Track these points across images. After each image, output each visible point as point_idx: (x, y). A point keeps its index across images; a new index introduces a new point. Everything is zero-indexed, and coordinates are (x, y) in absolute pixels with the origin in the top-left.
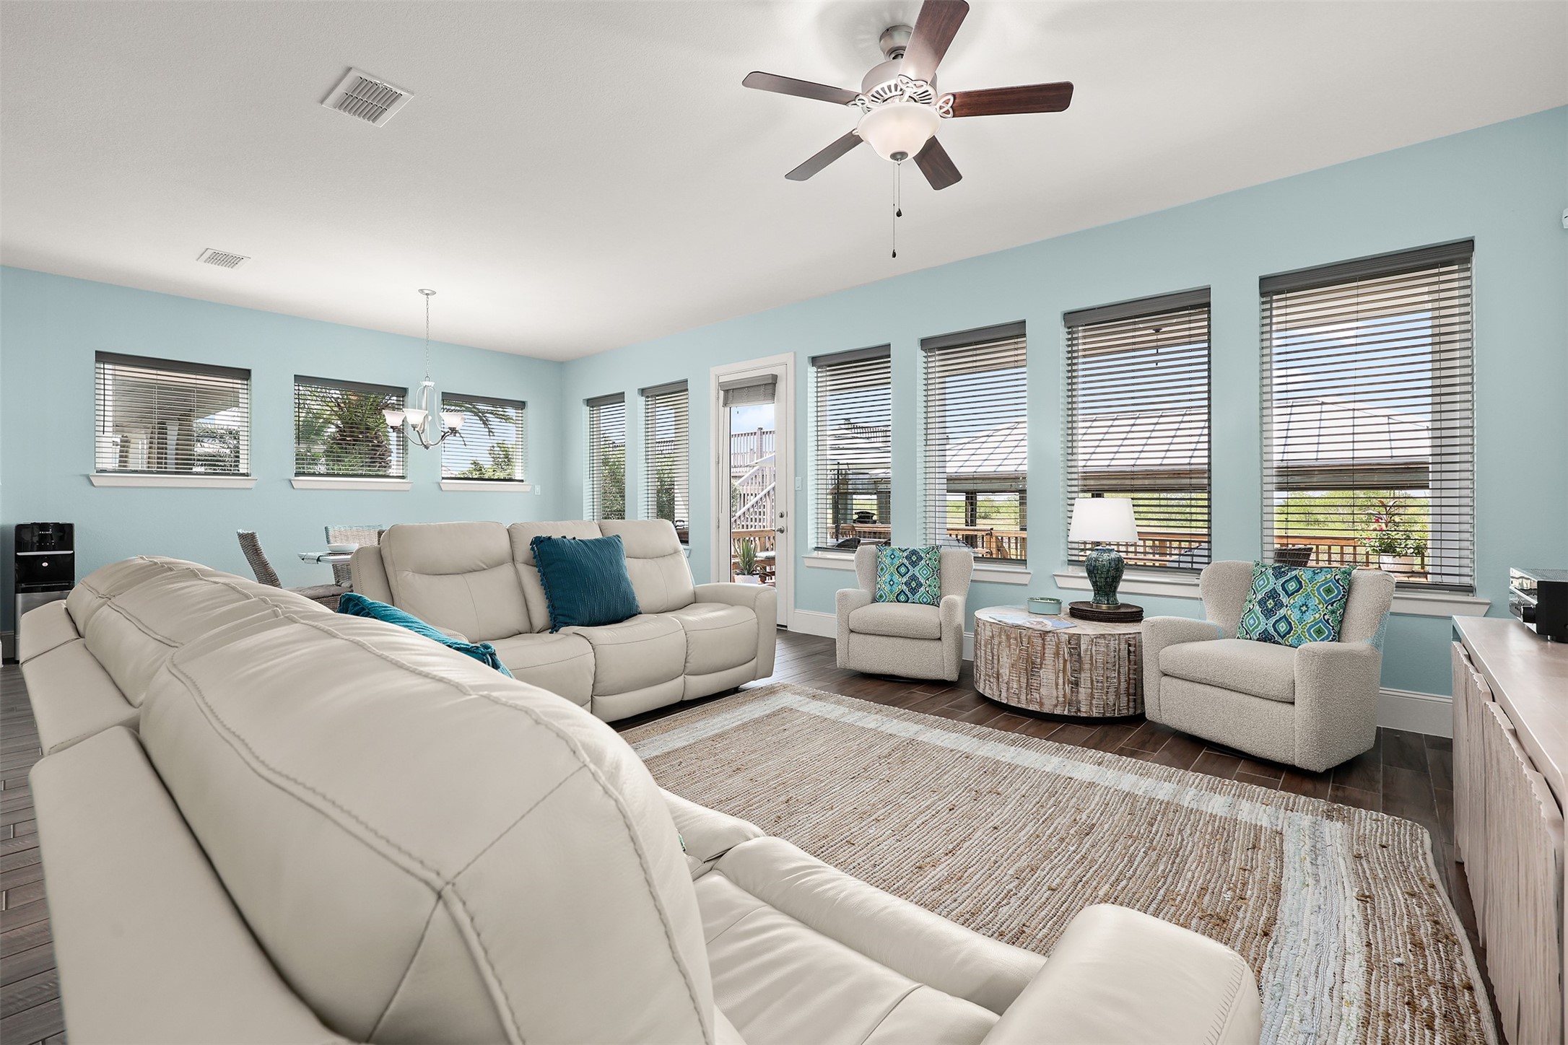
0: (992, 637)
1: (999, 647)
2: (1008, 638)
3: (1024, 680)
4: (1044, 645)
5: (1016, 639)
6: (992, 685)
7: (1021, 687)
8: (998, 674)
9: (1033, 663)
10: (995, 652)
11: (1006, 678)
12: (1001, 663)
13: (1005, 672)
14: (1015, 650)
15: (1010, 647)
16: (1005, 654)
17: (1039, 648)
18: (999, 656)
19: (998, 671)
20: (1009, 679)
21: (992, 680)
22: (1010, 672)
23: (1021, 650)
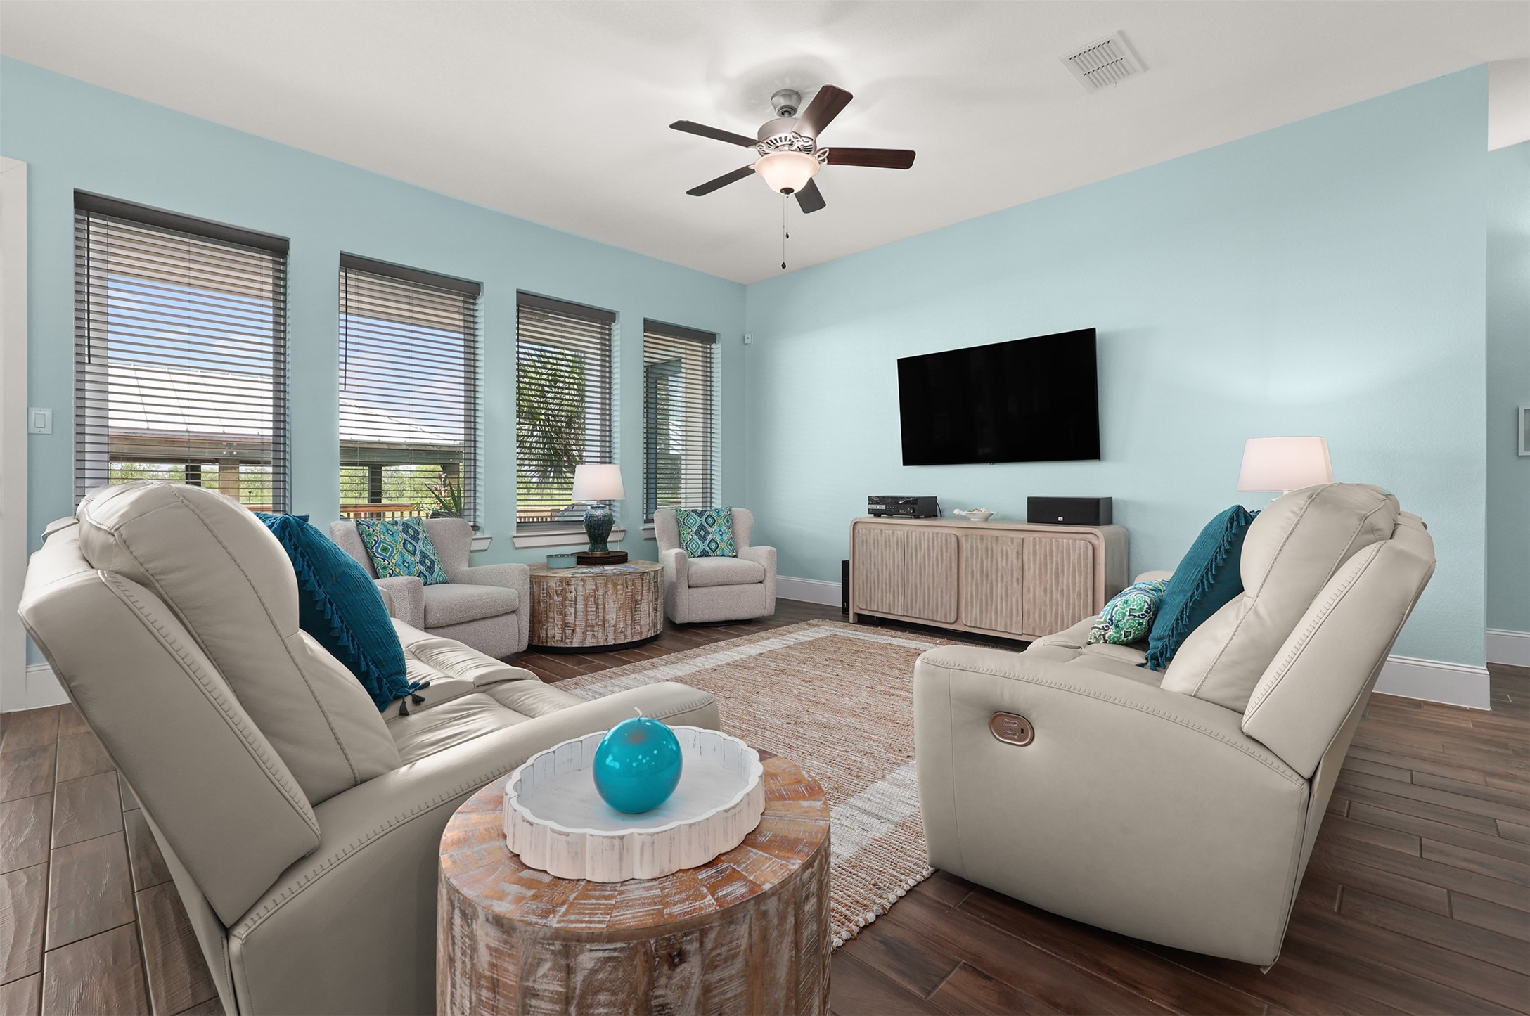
0: (597, 589)
1: (604, 596)
2: (615, 585)
3: (629, 618)
4: (642, 583)
5: (622, 585)
6: (596, 633)
7: (627, 625)
8: (604, 621)
9: (636, 601)
10: (600, 602)
11: (613, 622)
12: (607, 610)
13: (611, 617)
14: (621, 594)
15: (617, 594)
16: (611, 601)
17: (640, 588)
18: (604, 605)
19: (604, 618)
20: (616, 621)
21: (596, 629)
22: (617, 615)
23: (627, 592)
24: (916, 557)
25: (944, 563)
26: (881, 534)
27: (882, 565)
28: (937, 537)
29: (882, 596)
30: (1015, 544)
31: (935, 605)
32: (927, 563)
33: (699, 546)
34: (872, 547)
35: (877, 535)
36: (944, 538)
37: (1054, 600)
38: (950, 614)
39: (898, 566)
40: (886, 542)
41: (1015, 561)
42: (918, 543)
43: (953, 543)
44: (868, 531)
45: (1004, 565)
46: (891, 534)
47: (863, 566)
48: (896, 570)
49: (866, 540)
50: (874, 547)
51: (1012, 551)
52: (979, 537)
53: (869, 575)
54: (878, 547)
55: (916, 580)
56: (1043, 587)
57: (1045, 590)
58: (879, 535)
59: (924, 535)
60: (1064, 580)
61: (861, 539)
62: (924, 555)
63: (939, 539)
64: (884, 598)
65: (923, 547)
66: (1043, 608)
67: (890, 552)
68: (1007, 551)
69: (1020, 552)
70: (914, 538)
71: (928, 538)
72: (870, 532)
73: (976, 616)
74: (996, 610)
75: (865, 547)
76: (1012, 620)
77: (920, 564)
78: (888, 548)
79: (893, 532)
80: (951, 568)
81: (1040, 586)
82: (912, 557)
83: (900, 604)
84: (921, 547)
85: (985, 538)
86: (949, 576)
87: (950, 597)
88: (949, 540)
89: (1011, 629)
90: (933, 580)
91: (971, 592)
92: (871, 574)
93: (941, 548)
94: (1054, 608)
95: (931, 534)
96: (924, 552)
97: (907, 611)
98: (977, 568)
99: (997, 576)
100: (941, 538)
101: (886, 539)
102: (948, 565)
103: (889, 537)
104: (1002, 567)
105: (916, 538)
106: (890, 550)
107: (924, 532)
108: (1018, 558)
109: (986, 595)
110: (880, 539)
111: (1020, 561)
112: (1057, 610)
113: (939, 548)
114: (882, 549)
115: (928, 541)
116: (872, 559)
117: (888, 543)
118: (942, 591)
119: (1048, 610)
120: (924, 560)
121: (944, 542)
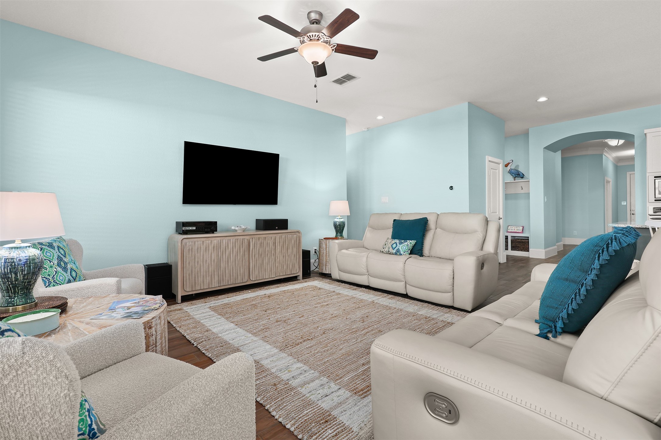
24: (225, 253)
25: (241, 254)
26: (203, 244)
27: (203, 261)
28: (237, 241)
29: (203, 279)
30: (273, 239)
31: (236, 276)
32: (232, 255)
33: (65, 277)
34: (196, 252)
35: (200, 244)
36: (241, 241)
37: (287, 260)
38: (245, 278)
39: (214, 260)
40: (206, 248)
41: (273, 247)
42: (227, 245)
43: (246, 242)
44: (193, 243)
45: (268, 249)
46: (210, 243)
47: (189, 265)
48: (213, 263)
49: (192, 249)
50: (198, 252)
51: (271, 242)
52: (258, 238)
53: (193, 270)
54: (200, 251)
55: (225, 265)
56: (283, 255)
57: (283, 257)
58: (202, 245)
59: (230, 241)
60: (290, 251)
61: (188, 248)
62: (230, 251)
63: (239, 242)
64: (205, 280)
65: (229, 248)
66: (283, 264)
67: (208, 253)
68: (269, 243)
69: (274, 243)
70: (224, 243)
71: (233, 242)
72: (195, 244)
73: (257, 275)
74: (265, 270)
75: (190, 253)
76: (271, 272)
77: (228, 256)
78: (207, 251)
79: (211, 242)
80: (245, 255)
81: (282, 255)
82: (223, 253)
83: (216, 281)
84: (228, 248)
85: (260, 238)
86: (243, 259)
87: (245, 269)
88: (244, 241)
89: (271, 276)
90: (235, 263)
91: (255, 264)
92: (195, 268)
93: (240, 246)
94: (287, 262)
95: (234, 240)
96: (230, 250)
97: (220, 283)
98: (257, 253)
99: (265, 255)
100: (240, 241)
101: (206, 246)
102: (243, 254)
103: (209, 245)
104: (267, 250)
105: (225, 243)
106: (208, 252)
107: (230, 239)
108: (273, 245)
109: (261, 264)
110: (202, 247)
111: (274, 246)
112: (287, 263)
113: (239, 247)
114: (203, 252)
115: (233, 244)
116: (196, 259)
117: (207, 248)
118: (240, 268)
119: (285, 264)
120: (230, 254)
121: (241, 243)
